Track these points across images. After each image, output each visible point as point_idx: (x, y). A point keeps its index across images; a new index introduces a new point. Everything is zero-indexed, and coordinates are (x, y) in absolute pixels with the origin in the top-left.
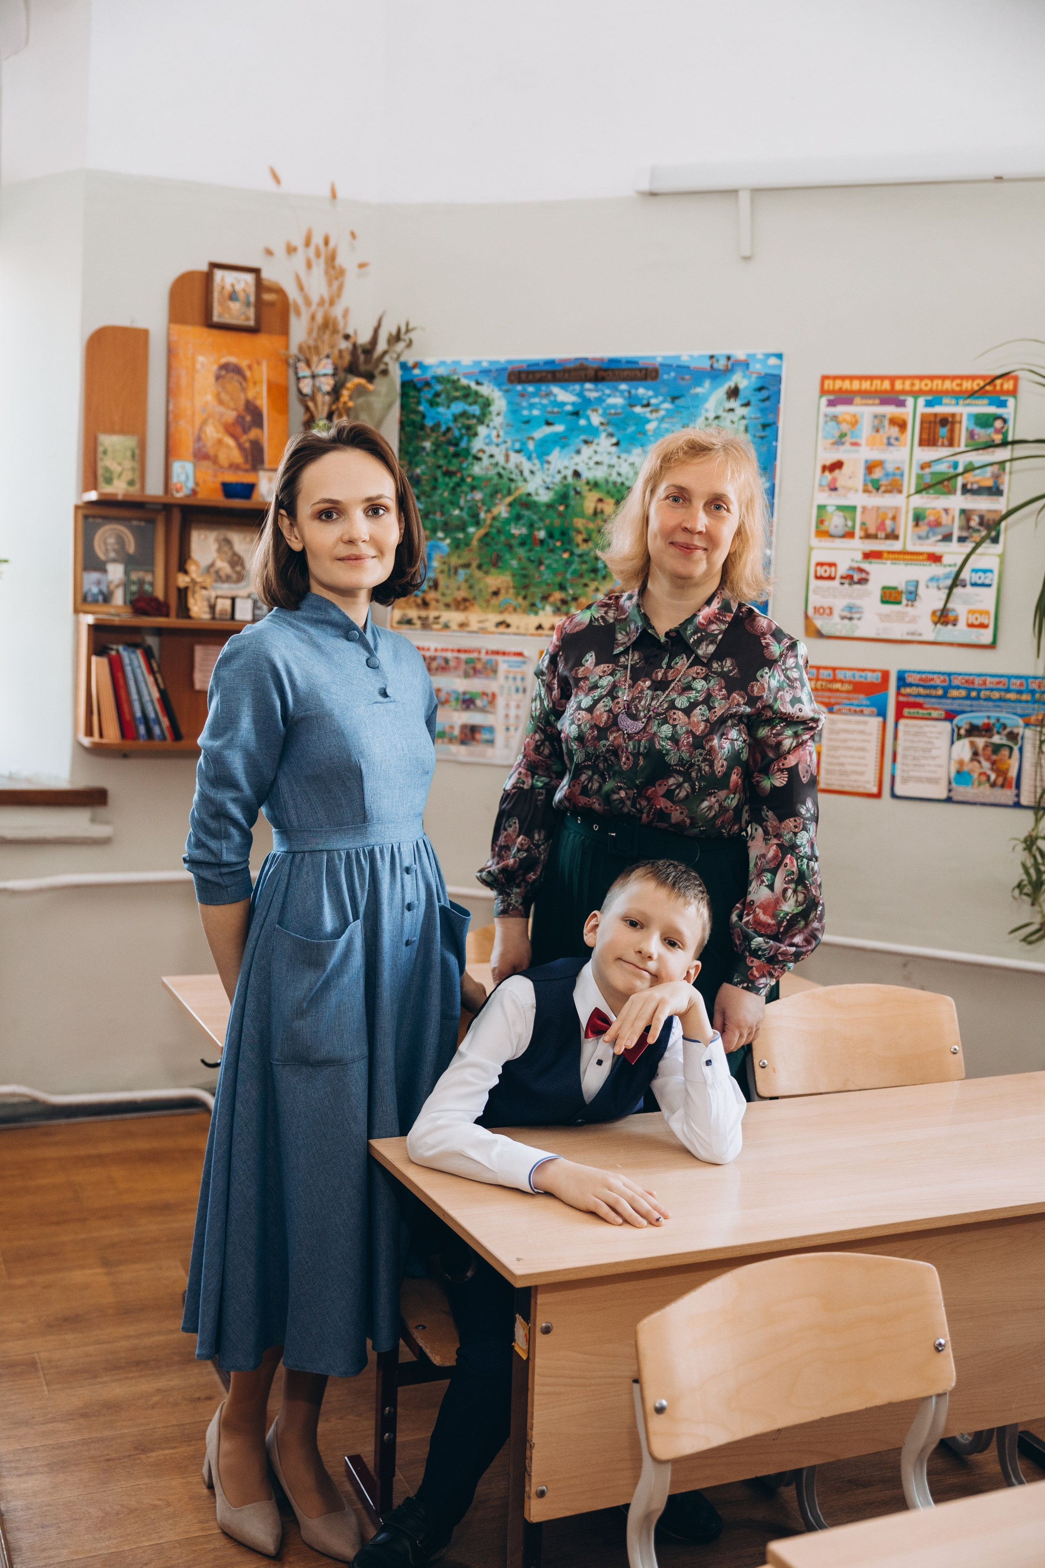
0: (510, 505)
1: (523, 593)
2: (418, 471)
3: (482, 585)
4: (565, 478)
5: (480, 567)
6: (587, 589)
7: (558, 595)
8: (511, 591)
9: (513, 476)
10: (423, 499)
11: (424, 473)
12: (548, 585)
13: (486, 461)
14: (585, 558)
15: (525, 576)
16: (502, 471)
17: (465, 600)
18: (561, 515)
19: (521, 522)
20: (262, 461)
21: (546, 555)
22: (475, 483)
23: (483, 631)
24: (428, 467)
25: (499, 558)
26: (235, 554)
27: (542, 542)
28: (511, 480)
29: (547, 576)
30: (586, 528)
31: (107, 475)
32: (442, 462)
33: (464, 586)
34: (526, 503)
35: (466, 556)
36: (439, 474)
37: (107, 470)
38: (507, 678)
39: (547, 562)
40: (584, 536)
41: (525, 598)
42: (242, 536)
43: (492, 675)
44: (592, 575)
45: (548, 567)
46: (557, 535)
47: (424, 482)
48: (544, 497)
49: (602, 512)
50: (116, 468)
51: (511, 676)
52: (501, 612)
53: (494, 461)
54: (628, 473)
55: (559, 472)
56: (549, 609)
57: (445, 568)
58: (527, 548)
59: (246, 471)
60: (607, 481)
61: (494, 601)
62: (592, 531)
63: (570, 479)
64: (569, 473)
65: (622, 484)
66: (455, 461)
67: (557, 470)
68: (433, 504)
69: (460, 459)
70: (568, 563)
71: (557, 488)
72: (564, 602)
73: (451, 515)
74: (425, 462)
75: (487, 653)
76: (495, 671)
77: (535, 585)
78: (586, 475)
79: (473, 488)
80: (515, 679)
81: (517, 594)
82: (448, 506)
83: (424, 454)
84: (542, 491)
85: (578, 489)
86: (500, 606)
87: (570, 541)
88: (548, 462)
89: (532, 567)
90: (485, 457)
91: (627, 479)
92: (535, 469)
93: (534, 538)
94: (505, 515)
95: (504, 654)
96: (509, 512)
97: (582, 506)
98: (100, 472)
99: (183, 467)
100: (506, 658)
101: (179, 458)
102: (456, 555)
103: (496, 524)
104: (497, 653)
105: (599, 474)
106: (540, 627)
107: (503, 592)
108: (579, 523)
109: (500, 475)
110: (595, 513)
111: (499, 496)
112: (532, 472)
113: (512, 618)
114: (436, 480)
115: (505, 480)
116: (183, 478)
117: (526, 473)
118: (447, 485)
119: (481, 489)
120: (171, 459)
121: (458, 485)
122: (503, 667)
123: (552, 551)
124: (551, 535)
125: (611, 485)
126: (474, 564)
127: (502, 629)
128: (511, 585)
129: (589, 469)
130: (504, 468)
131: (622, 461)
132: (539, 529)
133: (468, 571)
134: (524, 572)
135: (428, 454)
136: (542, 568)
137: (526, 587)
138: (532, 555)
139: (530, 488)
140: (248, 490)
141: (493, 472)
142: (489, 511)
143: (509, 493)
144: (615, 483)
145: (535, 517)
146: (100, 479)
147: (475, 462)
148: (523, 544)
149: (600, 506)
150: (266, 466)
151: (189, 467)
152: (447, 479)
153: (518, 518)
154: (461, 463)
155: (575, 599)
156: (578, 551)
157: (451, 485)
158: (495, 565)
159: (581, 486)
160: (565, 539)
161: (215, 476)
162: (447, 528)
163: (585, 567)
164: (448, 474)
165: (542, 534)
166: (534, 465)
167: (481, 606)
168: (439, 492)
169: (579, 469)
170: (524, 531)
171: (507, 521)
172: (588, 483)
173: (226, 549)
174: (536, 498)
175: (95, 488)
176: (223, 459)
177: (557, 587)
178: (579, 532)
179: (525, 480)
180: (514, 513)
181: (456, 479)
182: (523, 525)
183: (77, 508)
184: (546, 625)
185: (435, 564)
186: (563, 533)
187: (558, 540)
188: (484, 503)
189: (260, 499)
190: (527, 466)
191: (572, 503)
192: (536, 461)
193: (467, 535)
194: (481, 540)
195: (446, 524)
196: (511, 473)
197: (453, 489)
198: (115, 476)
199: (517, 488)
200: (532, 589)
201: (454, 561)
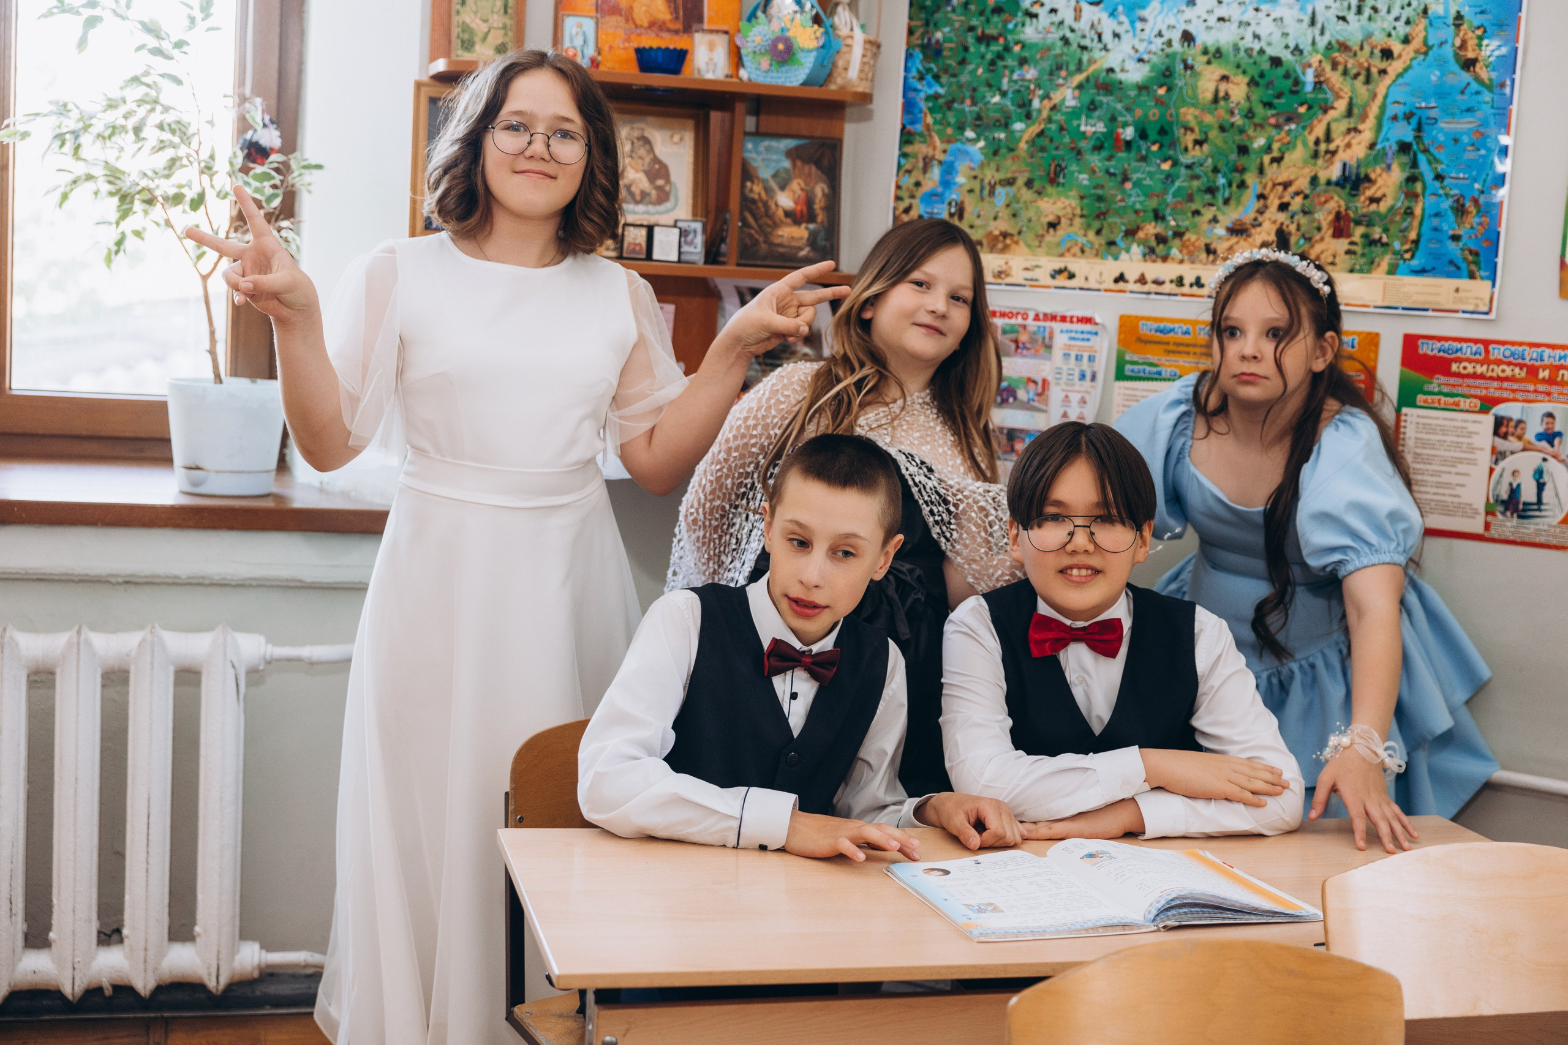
0: (1080, 87)
1: (1096, 225)
2: (939, 35)
3: (1031, 213)
4: (1169, 43)
5: (1029, 184)
6: (1197, 219)
7: (1151, 229)
8: (1078, 221)
9: (1086, 42)
10: (944, 79)
11: (947, 39)
12: (1136, 212)
13: (1044, 19)
14: (1198, 170)
15: (1100, 199)
16: (1069, 34)
17: (1005, 235)
18: (1159, 101)
19: (1097, 113)
20: (701, 20)
21: (1134, 164)
22: (1026, 54)
23: (1033, 283)
24: (954, 30)
25: (1060, 170)
26: (656, 160)
27: (1128, 144)
28: (1084, 48)
29: (1136, 199)
30: (1200, 123)
31: (466, 36)
32: (974, 22)
33: (1004, 214)
34: (1107, 85)
35: (1009, 168)
36: (970, 39)
37: (466, 28)
38: (1066, 356)
39: (1135, 177)
40: (1197, 136)
41: (1098, 232)
42: (667, 134)
43: (1042, 351)
44: (1208, 197)
45: (1137, 184)
46: (1153, 135)
47: (945, 53)
48: (1135, 74)
49: (1227, 97)
50: (480, 27)
51: (1073, 354)
52: (1062, 255)
53: (1056, 19)
54: (1270, 34)
55: (1160, 34)
56: (1136, 250)
57: (976, 185)
58: (1104, 154)
59: (676, 32)
60: (1236, 49)
61: (1051, 238)
62: (1210, 127)
63: (1177, 46)
64: (1176, 36)
65: (1262, 52)
66: (995, 19)
67: (1156, 32)
68: (961, 87)
69: (1004, 16)
70: (1169, 178)
71: (1155, 59)
72: (1161, 239)
73: (988, 102)
74: (949, 22)
75: (1037, 318)
76: (1049, 347)
77: (1117, 213)
78: (1204, 38)
79: (1023, 62)
80: (1078, 358)
81: (1089, 226)
82: (983, 89)
83: (949, 9)
84: (1131, 65)
85: (1190, 61)
86: (1058, 244)
87: (1173, 144)
88: (1143, 20)
89: (1111, 184)
90: (1042, 12)
91: (1269, 44)
92: (1120, 30)
93: (1117, 138)
94: (1071, 103)
95: (1063, 319)
96: (1079, 98)
97: (1194, 88)
98: (455, 31)
99: (580, 26)
100: (1067, 326)
101: (575, 12)
102: (993, 165)
103: (1058, 117)
104: (1053, 318)
105: (1224, 37)
106: (1121, 278)
107: (1064, 221)
108: (1189, 114)
109: (1065, 41)
110: (1216, 100)
111: (1063, 73)
112: (1116, 35)
113: (1076, 265)
114: (966, 49)
115: (1074, 46)
116: (578, 42)
117: (1107, 37)
118: (983, 57)
119: (1036, 63)
120: (561, 13)
121: (1000, 57)
122: (1060, 340)
123: (1144, 159)
124: (1143, 135)
125: (1242, 53)
126: (1021, 181)
127: (1061, 281)
128: (1078, 211)
129: (1209, 28)
130: (1072, 30)
131: (1262, 15)
132: (1125, 125)
133: (1012, 190)
134: (1100, 192)
135: (954, 10)
136: (1128, 185)
137: (1101, 215)
138: (1113, 168)
139: (1112, 60)
140: (676, 60)
141: (1055, 36)
142: (1047, 96)
143: (1079, 69)
144: (1249, 51)
145: (1119, 106)
146: (456, 43)
147: (1028, 20)
148: (1098, 148)
149: (1223, 87)
150: (706, 26)
151: (589, 25)
152: (983, 48)
153: (1092, 107)
154: (1006, 22)
155: (1179, 234)
156: (1185, 159)
157: (989, 57)
158: (1053, 181)
159: (1194, 55)
160: (1166, 140)
161: (628, 40)
162: (980, 123)
163: (1196, 184)
164: (985, 39)
165: (1129, 133)
166: (1120, 23)
167: (1029, 246)
168: (971, 67)
169: (1191, 29)
170: (1101, 127)
171: (1075, 113)
172: (1205, 52)
173: (642, 152)
174: (1120, 76)
175: (447, 54)
176: (642, 17)
177: (1151, 215)
178: (1188, 129)
179: (1105, 48)
180: (1086, 100)
181: (996, 48)
182: (1100, 119)
183: (419, 85)
184: (1132, 275)
185: (961, 179)
186: (1163, 131)
187: (1154, 143)
188: (1039, 86)
189: (696, 76)
190: (1108, 26)
191: (1180, 83)
192: (1123, 18)
193: (1010, 133)
194: (1032, 142)
195: (979, 117)
196: (1084, 37)
197: (993, 63)
198: (477, 39)
199: (1091, 61)
200: (1111, 219)
201: (990, 175)
